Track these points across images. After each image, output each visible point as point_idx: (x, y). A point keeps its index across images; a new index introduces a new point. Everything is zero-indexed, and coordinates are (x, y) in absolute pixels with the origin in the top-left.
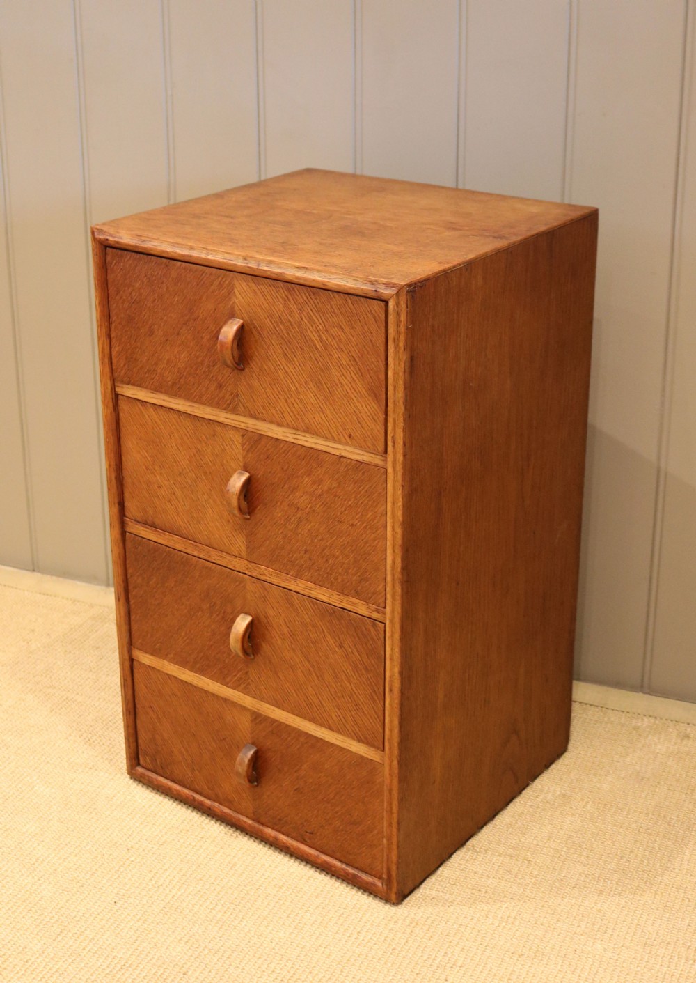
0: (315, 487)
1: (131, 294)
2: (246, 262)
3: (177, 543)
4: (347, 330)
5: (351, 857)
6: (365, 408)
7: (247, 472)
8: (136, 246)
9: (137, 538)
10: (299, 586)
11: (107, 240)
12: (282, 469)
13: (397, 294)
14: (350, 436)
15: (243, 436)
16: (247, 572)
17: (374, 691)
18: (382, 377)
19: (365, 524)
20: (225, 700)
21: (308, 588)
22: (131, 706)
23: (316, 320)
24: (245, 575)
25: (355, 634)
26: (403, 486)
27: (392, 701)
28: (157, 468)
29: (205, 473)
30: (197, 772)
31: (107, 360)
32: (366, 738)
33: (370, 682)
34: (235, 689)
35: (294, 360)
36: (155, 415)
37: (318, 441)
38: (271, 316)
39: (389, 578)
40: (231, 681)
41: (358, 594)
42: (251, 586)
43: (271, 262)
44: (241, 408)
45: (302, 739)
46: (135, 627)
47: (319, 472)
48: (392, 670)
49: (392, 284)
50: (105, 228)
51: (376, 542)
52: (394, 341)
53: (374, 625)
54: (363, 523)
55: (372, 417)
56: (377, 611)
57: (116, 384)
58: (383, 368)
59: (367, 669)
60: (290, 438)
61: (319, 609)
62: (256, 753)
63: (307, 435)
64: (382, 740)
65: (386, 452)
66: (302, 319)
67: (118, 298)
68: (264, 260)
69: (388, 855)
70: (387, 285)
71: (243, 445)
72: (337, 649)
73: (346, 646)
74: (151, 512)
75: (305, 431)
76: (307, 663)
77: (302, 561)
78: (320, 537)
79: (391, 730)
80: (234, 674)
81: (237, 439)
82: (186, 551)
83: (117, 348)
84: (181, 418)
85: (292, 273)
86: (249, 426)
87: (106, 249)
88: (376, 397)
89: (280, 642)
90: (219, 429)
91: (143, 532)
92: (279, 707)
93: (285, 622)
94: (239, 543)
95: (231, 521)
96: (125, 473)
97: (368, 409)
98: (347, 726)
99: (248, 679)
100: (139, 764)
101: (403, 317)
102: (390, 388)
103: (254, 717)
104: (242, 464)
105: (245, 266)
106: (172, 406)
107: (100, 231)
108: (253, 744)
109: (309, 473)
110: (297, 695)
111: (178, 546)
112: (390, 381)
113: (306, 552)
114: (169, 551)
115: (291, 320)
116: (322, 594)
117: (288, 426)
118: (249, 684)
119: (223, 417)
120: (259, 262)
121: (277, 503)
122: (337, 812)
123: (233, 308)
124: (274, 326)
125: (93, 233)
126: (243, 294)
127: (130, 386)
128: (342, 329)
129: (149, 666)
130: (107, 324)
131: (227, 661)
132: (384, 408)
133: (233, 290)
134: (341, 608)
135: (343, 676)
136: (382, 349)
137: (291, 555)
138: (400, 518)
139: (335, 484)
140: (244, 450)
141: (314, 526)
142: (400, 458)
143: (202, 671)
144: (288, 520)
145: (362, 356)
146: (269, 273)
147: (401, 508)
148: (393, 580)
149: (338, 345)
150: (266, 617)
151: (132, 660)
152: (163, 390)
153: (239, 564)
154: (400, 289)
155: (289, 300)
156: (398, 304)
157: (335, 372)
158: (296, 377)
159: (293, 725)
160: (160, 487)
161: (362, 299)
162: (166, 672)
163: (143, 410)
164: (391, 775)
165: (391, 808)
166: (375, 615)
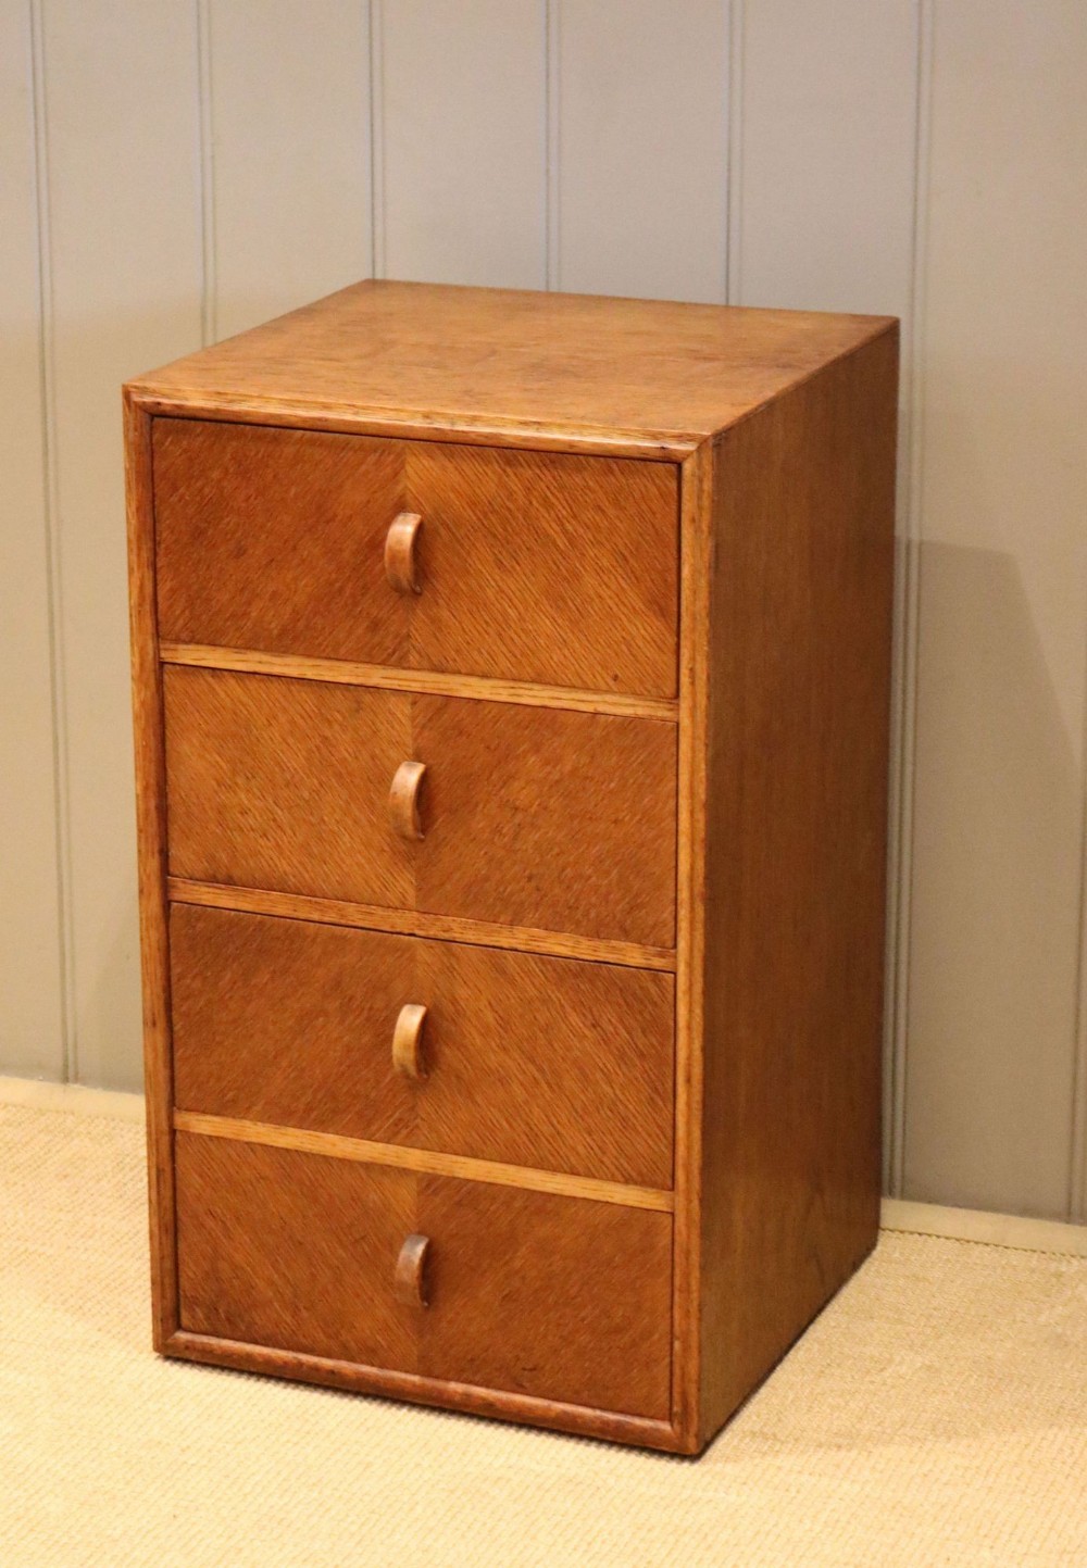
0: (549, 768)
1: (201, 490)
2: (429, 421)
3: (280, 904)
4: (611, 512)
5: (610, 1393)
6: (642, 631)
7: (420, 762)
8: (218, 411)
9: (194, 908)
10: (519, 937)
11: (159, 404)
12: (488, 747)
13: (699, 449)
14: (616, 678)
15: (414, 703)
16: (417, 932)
17: (656, 1090)
18: (672, 578)
19: (638, 818)
20: (368, 1166)
21: (533, 938)
22: (169, 1216)
23: (557, 503)
24: (412, 938)
25: (621, 1001)
26: (707, 745)
27: (687, 1101)
28: (240, 781)
29: (339, 776)
30: (305, 1314)
31: (148, 607)
32: (640, 1174)
33: (649, 1076)
34: (388, 1142)
35: (515, 570)
36: (239, 689)
37: (556, 694)
38: (473, 504)
39: (684, 895)
40: (378, 1130)
41: (626, 934)
42: (423, 954)
43: (474, 419)
44: (413, 658)
45: (518, 1204)
46: (182, 1071)
47: (555, 745)
48: (688, 1046)
49: (689, 435)
50: (151, 385)
51: (659, 841)
52: (693, 520)
53: (657, 981)
54: (635, 815)
55: (655, 642)
56: (661, 955)
57: (162, 646)
58: (673, 564)
59: (642, 1056)
60: (504, 696)
61: (555, 970)
62: (429, 1247)
63: (536, 687)
64: (670, 1171)
65: (677, 696)
66: (531, 503)
67: (174, 499)
68: (460, 417)
69: (682, 1368)
70: (680, 438)
71: (413, 719)
72: (587, 1032)
73: (605, 1025)
74: (223, 857)
75: (533, 681)
76: (531, 1067)
77: (523, 895)
78: (556, 850)
79: (689, 1148)
80: (388, 1114)
81: (402, 709)
82: (295, 915)
83: (168, 585)
84: (292, 688)
85: (513, 432)
86: (427, 685)
87: (152, 420)
88: (662, 612)
89: (478, 1041)
90: (367, 698)
91: (207, 895)
92: (475, 1157)
93: (490, 1003)
94: (404, 884)
95: (386, 848)
96: (173, 799)
97: (644, 630)
98: (605, 1159)
99: (415, 1119)
100: (179, 1327)
101: (707, 485)
102: (685, 593)
103: (424, 1184)
104: (410, 751)
105: (429, 429)
106: (276, 670)
107: (144, 391)
108: (421, 1233)
109: (537, 749)
110: (510, 1125)
111: (281, 910)
112: (685, 584)
113: (530, 878)
114: (260, 922)
115: (511, 506)
116: (560, 945)
117: (503, 677)
118: (417, 1126)
119: (377, 676)
120: (452, 419)
121: (477, 805)
122: (583, 1320)
123: (402, 496)
124: (479, 519)
125: (127, 395)
126: (419, 471)
127: (191, 647)
128: (603, 511)
129: (210, 1137)
130: (150, 544)
131: (373, 1095)
132: (674, 626)
133: (403, 467)
134: (596, 961)
135: (599, 1075)
136: (673, 537)
137: (501, 889)
138: (703, 797)
139: (585, 760)
140: (415, 727)
141: (547, 833)
142: (702, 701)
143: (322, 1125)
144: (498, 830)
145: (637, 550)
146: (473, 436)
147: (704, 780)
148: (692, 897)
149: (594, 536)
150: (454, 1001)
151: (173, 1132)
152: (261, 646)
153: (404, 921)
154: (703, 442)
155: (508, 476)
156: (700, 465)
157: (590, 581)
158: (518, 594)
159: (502, 1180)
160: (244, 812)
161: (637, 463)
162: (246, 1139)
163: (216, 687)
164: (688, 1226)
165: (689, 1284)
166: (657, 963)
